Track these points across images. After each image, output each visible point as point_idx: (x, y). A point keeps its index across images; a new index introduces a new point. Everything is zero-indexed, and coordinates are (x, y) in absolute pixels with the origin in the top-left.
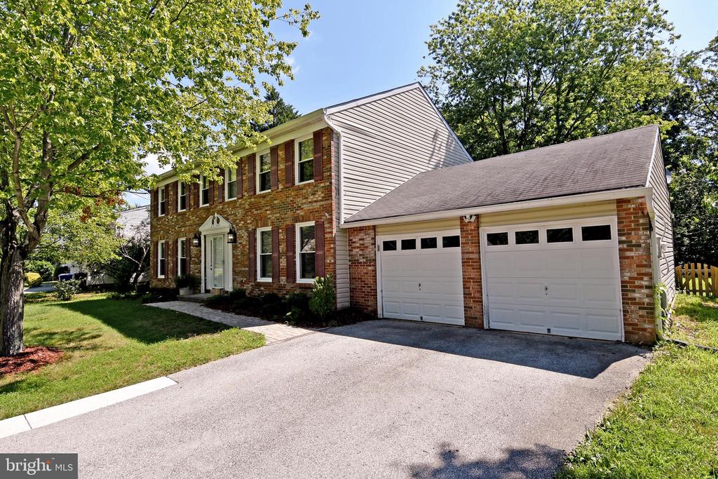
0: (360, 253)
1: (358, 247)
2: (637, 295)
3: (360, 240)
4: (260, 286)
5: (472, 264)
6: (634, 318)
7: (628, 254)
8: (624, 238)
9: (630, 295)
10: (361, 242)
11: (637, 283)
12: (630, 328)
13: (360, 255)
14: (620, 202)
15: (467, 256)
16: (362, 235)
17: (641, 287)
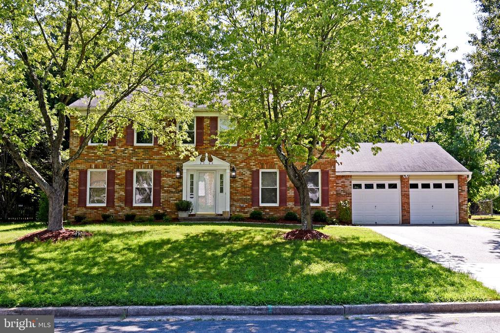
0: (342, 189)
1: (340, 186)
2: (463, 207)
3: (342, 182)
4: (266, 209)
5: (405, 196)
6: (462, 215)
7: (462, 193)
8: (460, 188)
9: (462, 207)
10: (343, 183)
11: (464, 203)
12: (461, 218)
13: (342, 191)
14: (459, 176)
15: (404, 193)
16: (343, 180)
17: (465, 204)
